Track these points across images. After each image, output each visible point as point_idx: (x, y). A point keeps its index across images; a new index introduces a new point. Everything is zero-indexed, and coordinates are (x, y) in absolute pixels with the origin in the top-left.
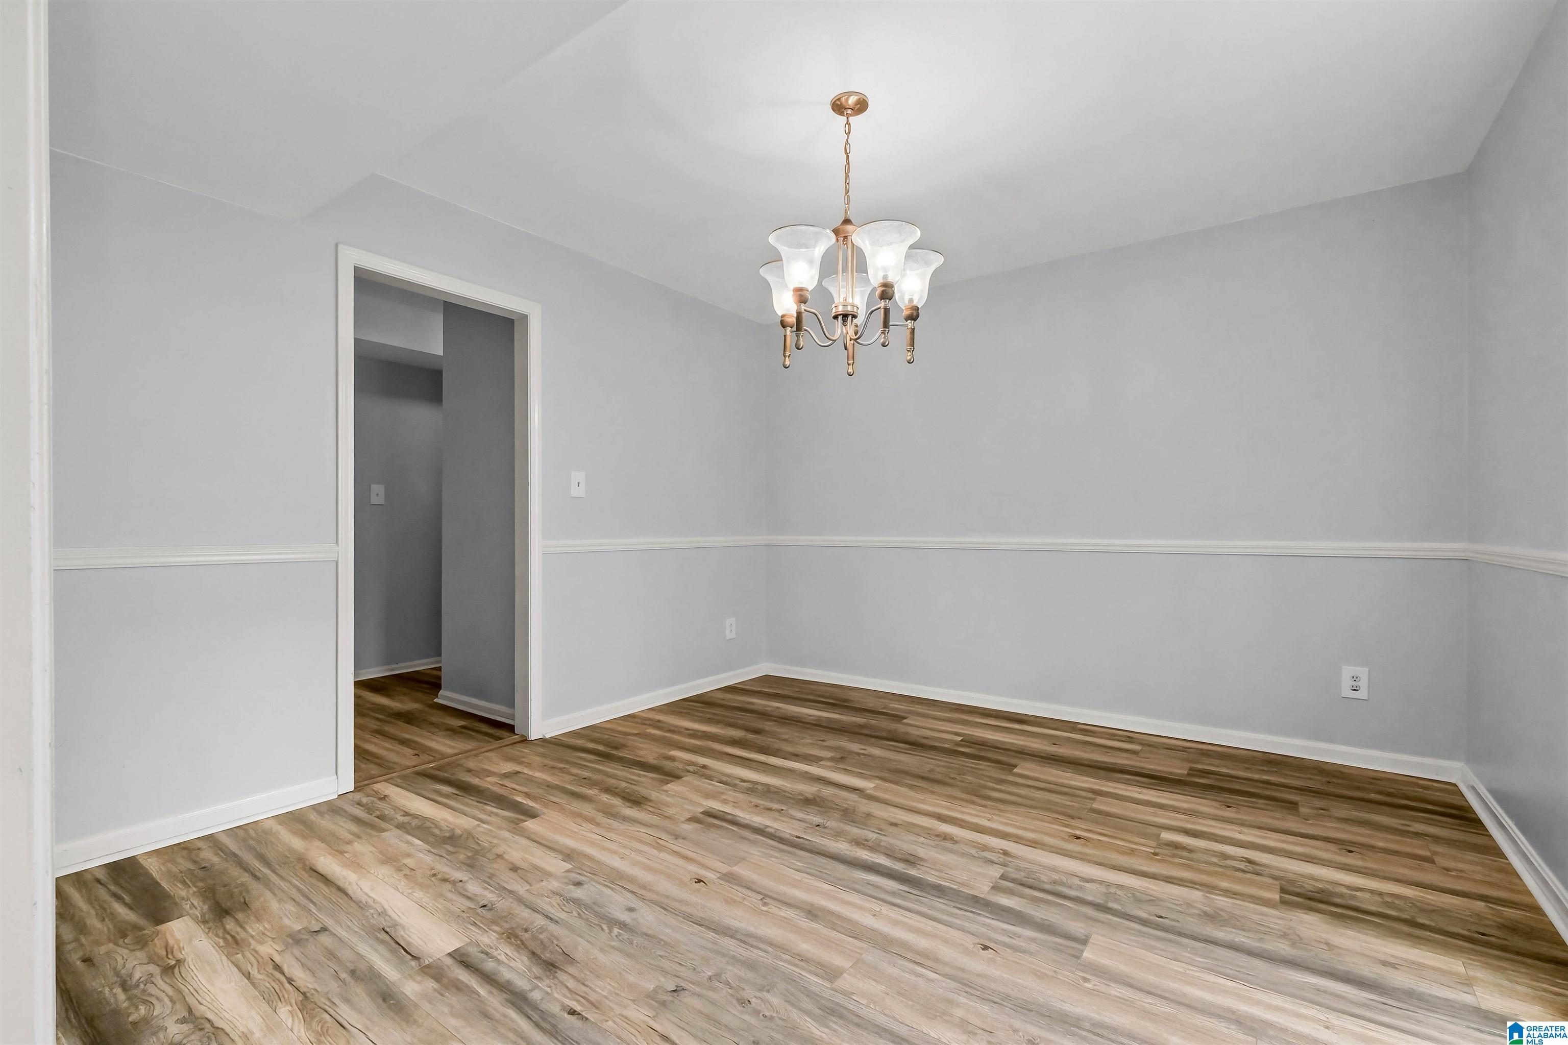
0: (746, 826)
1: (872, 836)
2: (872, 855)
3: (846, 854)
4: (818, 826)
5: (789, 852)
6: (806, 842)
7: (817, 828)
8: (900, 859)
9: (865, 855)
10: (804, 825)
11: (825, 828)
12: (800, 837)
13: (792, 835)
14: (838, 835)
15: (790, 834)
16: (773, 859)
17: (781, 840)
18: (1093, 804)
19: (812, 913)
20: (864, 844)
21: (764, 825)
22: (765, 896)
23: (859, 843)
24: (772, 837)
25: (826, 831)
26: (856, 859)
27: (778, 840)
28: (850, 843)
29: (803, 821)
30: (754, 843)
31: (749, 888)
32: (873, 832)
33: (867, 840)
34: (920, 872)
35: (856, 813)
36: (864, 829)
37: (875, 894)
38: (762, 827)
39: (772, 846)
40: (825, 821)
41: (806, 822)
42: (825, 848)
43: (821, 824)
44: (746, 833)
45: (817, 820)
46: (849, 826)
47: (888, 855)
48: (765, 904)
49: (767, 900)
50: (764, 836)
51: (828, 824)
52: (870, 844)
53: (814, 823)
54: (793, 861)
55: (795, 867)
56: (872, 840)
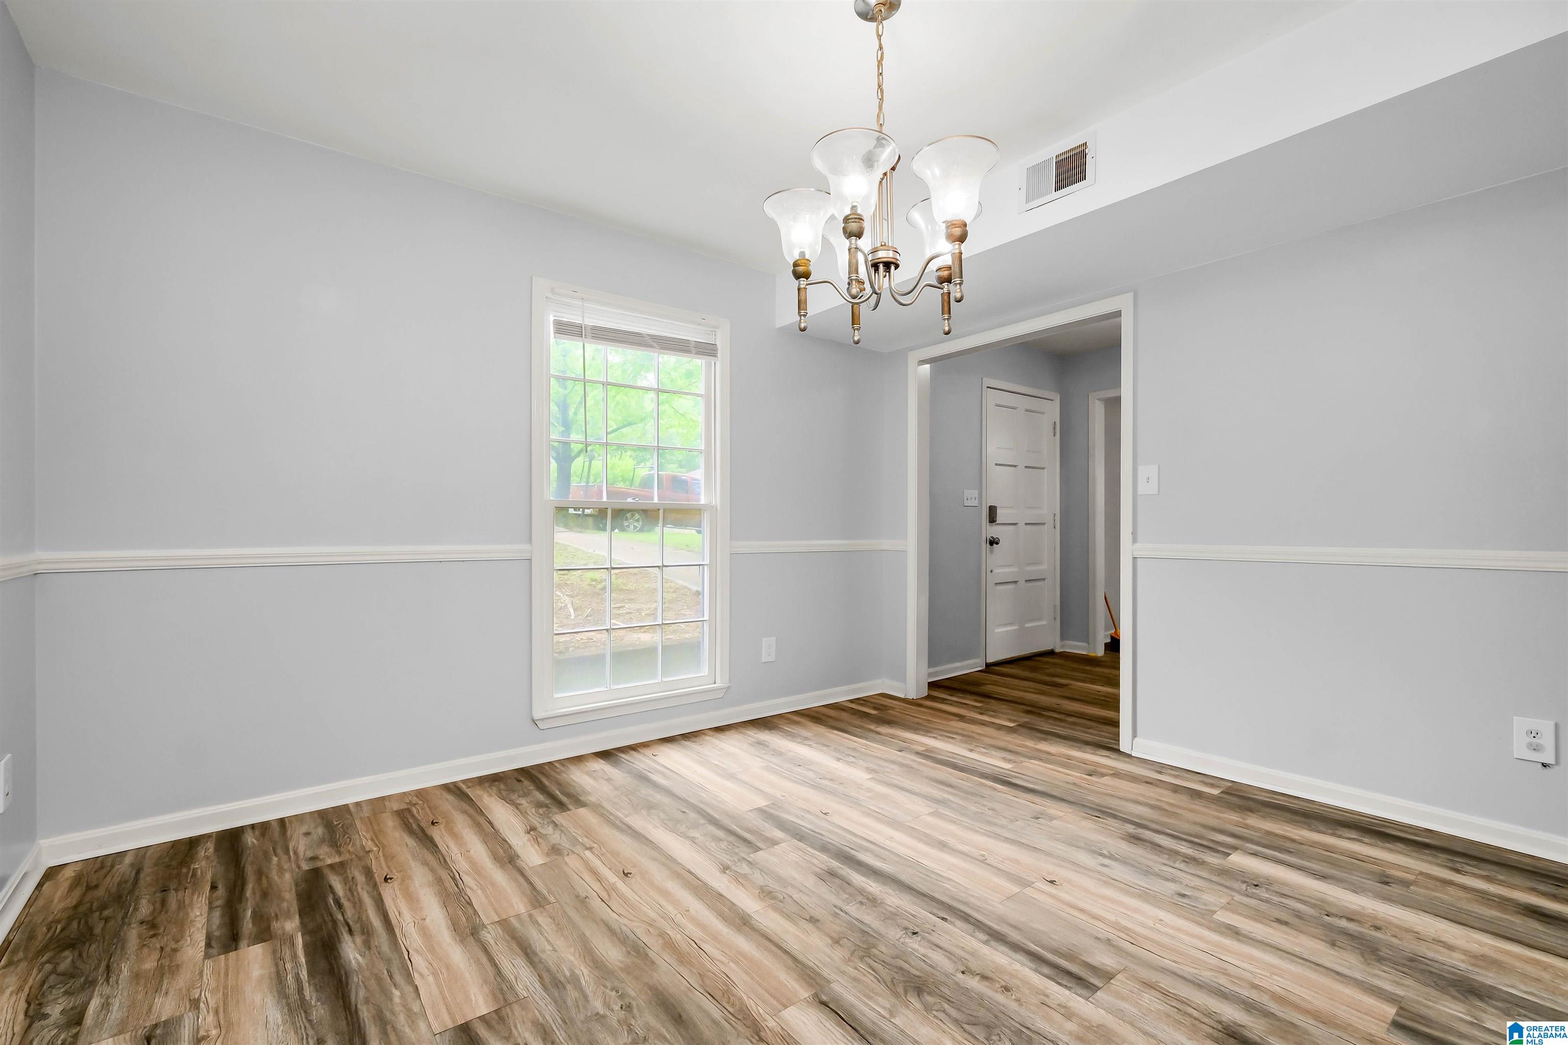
0: (1016, 947)
1: (852, 909)
2: (864, 885)
3: (893, 890)
4: (914, 933)
5: (958, 900)
6: (935, 911)
7: (917, 930)
8: (838, 878)
9: (873, 887)
10: (934, 938)
11: (906, 929)
12: (943, 919)
13: (952, 923)
14: (892, 917)
15: (955, 926)
16: (976, 895)
17: (966, 918)
18: (518, 916)
19: (942, 846)
20: (868, 899)
21: (991, 947)
22: (983, 861)
23: (873, 901)
24: (978, 925)
25: (906, 923)
26: (884, 884)
27: (971, 919)
28: (884, 903)
29: (937, 946)
30: (1002, 919)
31: (999, 869)
32: (846, 913)
33: (862, 903)
34: (829, 864)
35: (853, 948)
36: (857, 920)
37: (881, 850)
38: (993, 943)
39: (978, 911)
40: (902, 940)
41: (930, 942)
42: (915, 900)
43: (910, 935)
44: (1014, 936)
45: (914, 944)
46: (873, 926)
47: (849, 884)
48: (983, 856)
49: (981, 858)
50: (990, 928)
51: (900, 933)
52: (860, 898)
53: (919, 938)
54: (955, 890)
55: (952, 883)
56: (854, 903)
